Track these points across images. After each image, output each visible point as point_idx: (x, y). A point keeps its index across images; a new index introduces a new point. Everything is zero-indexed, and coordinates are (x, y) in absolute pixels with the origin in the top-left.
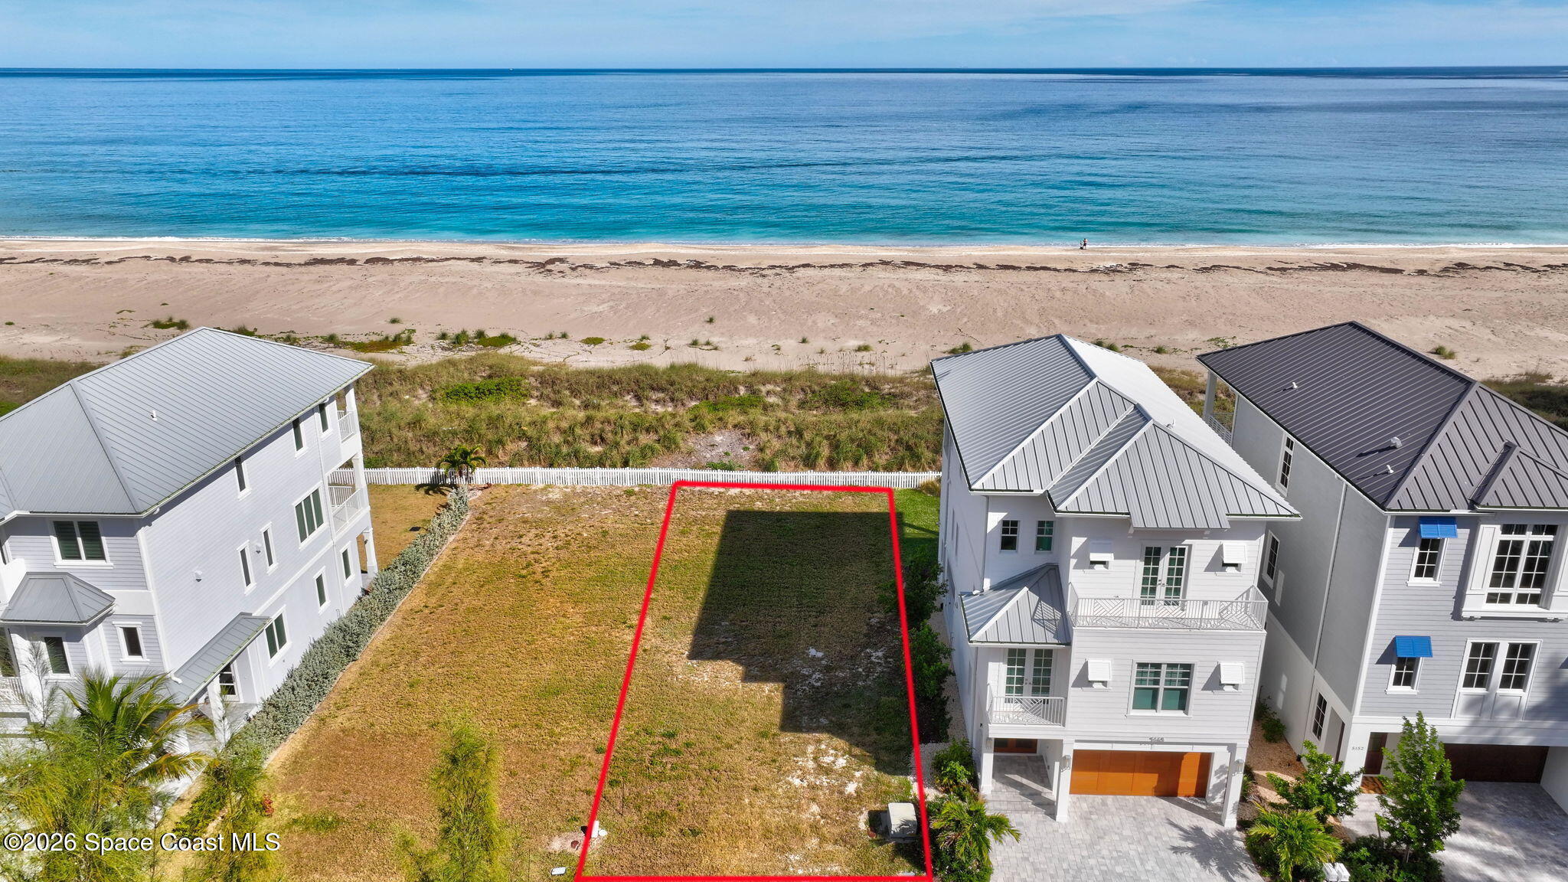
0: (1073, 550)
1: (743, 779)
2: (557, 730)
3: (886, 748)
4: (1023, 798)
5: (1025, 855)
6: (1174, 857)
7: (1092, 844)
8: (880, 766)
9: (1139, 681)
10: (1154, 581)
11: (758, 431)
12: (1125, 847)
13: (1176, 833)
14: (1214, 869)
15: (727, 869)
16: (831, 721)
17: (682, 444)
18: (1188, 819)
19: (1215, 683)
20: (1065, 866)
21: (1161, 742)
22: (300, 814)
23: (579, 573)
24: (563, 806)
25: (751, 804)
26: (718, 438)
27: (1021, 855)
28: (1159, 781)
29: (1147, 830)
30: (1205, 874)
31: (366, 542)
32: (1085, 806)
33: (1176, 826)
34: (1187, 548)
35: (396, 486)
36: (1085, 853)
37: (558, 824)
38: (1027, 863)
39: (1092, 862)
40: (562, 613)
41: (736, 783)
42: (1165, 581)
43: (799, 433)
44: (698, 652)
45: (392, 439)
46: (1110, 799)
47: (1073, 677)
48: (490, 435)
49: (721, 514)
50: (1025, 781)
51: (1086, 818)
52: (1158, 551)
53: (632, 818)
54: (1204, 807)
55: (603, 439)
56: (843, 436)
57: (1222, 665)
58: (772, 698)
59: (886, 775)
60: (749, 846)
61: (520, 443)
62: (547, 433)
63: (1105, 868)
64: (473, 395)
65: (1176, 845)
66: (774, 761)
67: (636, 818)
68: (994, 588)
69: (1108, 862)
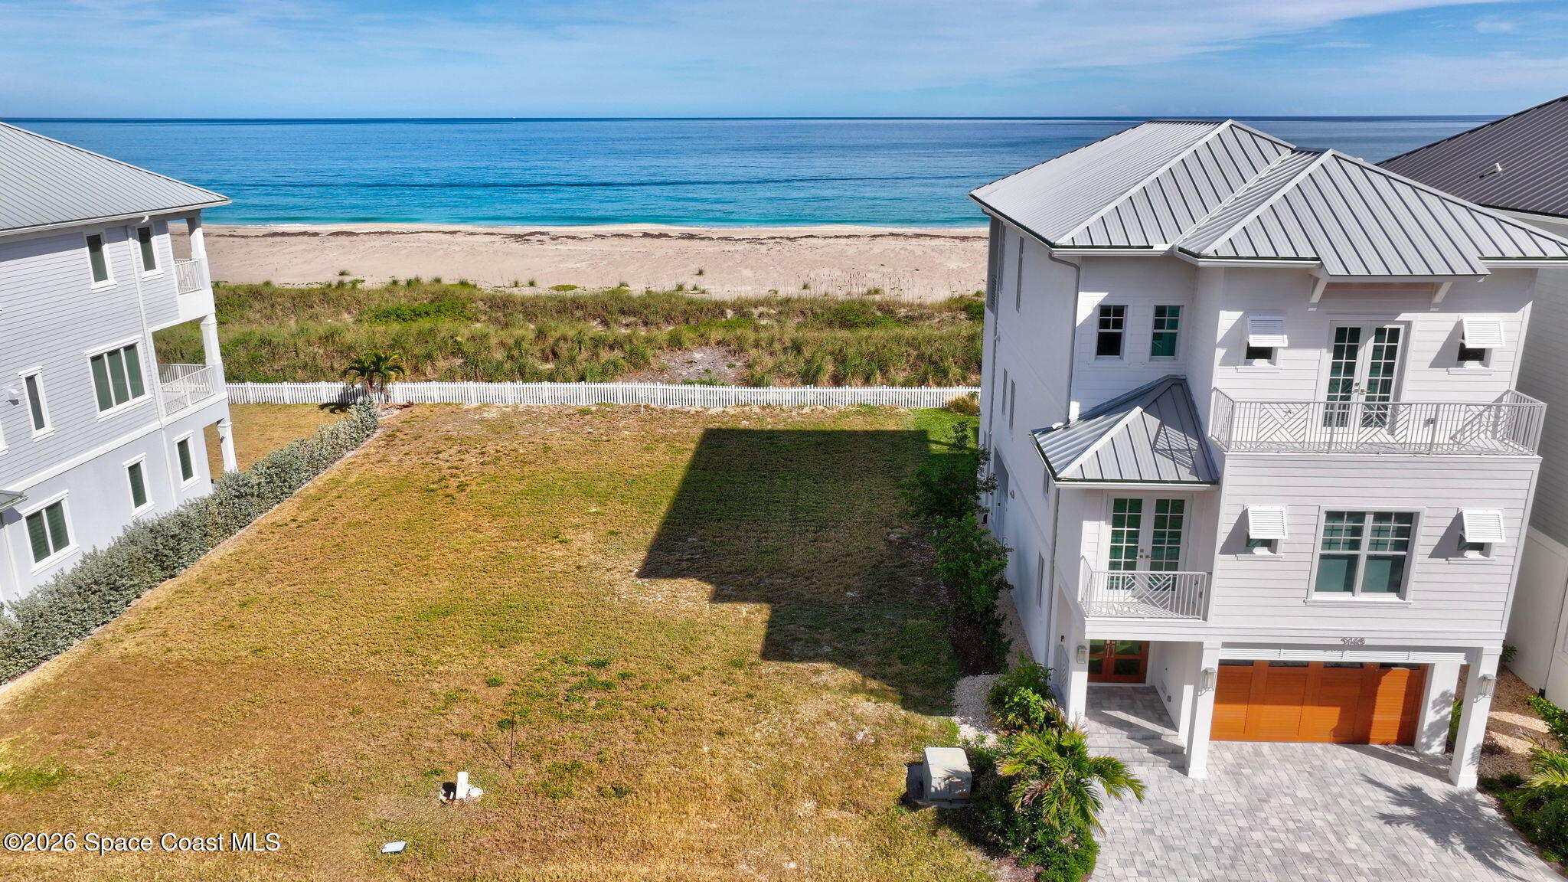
0: (1221, 334)
1: (702, 720)
2: (434, 658)
3: (917, 682)
4: (1133, 742)
5: (1148, 826)
6: (1387, 829)
7: (1251, 812)
8: (908, 703)
9: (1327, 544)
10: (1348, 386)
11: (747, 347)
12: (1305, 814)
13: (1381, 795)
14: (1461, 848)
15: (667, 845)
16: (836, 648)
17: (652, 360)
18: (1399, 777)
19: (1454, 543)
20: (1215, 842)
21: (1359, 645)
22: (9, 766)
23: (506, 487)
24: (422, 754)
25: (711, 753)
26: (697, 356)
27: (1141, 826)
28: (1340, 720)
29: (1335, 790)
30: (1447, 856)
31: (222, 440)
32: (1228, 756)
33: (1379, 785)
34: (1402, 327)
35: (296, 406)
36: (1242, 823)
37: (410, 779)
38: (1151, 837)
39: (1257, 836)
40: (473, 528)
41: (691, 725)
42: (1364, 386)
43: (797, 348)
44: (651, 570)
45: (297, 356)
46: (1265, 747)
47: (1222, 538)
48: (419, 350)
49: (697, 432)
50: (1133, 719)
51: (1234, 774)
52: (1355, 334)
53: (528, 771)
54: (1415, 759)
55: (555, 355)
56: (851, 351)
57: (1466, 512)
58: (751, 620)
59: (919, 715)
60: (703, 814)
61: (455, 360)
62: (488, 348)
63: (1280, 846)
64: (407, 317)
65: (1386, 811)
66: (750, 696)
67: (531, 771)
68: (1085, 417)
69: (1283, 836)
